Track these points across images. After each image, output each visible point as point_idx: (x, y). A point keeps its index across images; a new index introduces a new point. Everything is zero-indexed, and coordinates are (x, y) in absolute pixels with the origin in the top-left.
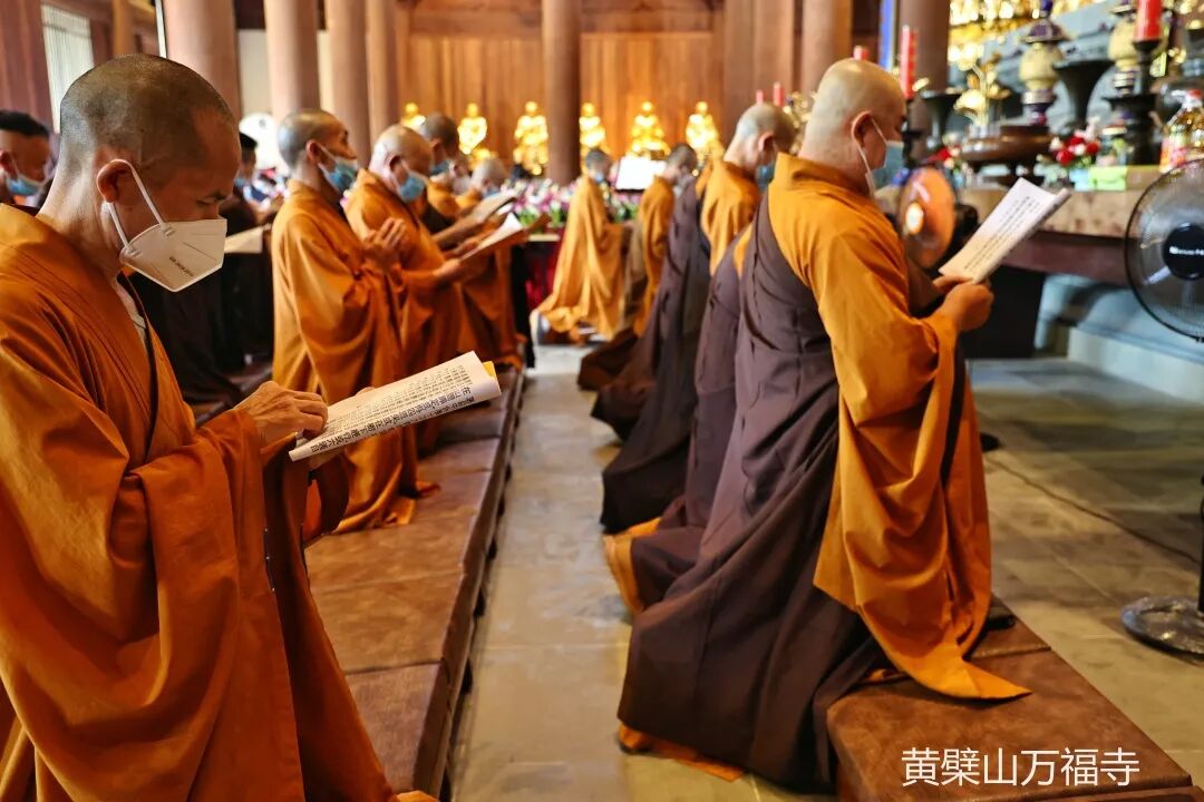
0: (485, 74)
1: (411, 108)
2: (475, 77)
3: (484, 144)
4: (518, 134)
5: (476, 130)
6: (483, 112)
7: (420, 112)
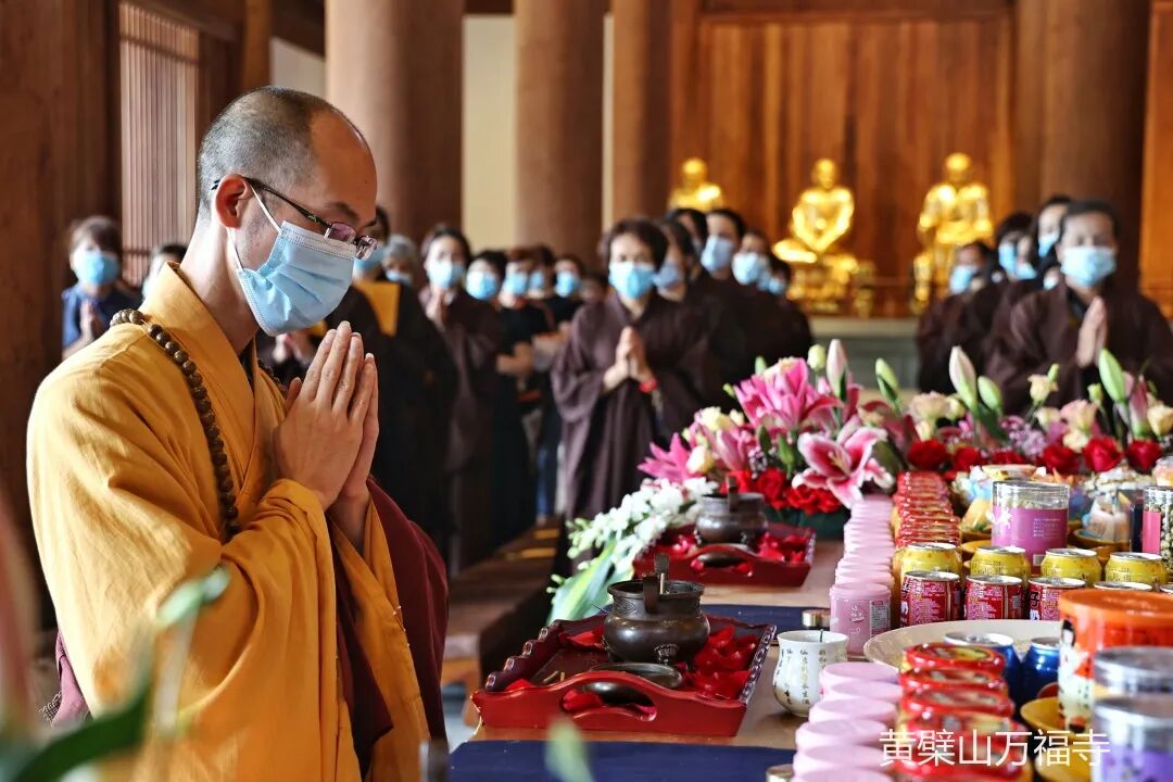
0: (853, 94)
1: (693, 167)
2: (832, 100)
3: (845, 245)
4: (925, 222)
5: (830, 214)
6: (847, 177)
7: (710, 178)
